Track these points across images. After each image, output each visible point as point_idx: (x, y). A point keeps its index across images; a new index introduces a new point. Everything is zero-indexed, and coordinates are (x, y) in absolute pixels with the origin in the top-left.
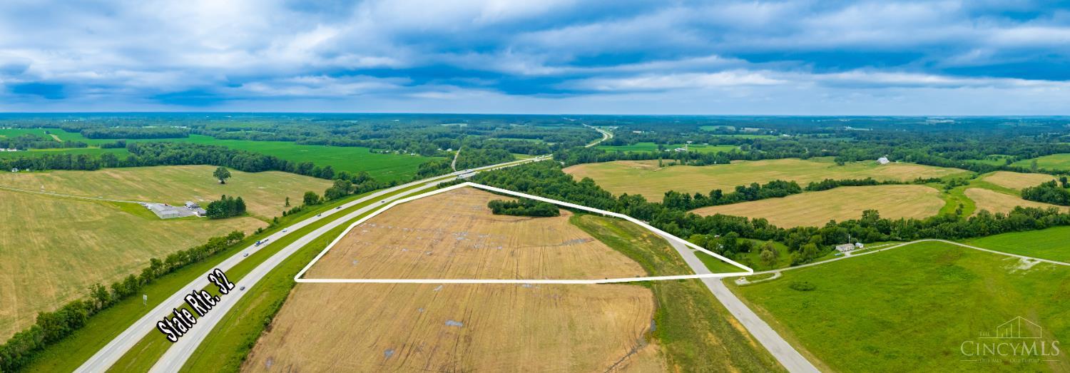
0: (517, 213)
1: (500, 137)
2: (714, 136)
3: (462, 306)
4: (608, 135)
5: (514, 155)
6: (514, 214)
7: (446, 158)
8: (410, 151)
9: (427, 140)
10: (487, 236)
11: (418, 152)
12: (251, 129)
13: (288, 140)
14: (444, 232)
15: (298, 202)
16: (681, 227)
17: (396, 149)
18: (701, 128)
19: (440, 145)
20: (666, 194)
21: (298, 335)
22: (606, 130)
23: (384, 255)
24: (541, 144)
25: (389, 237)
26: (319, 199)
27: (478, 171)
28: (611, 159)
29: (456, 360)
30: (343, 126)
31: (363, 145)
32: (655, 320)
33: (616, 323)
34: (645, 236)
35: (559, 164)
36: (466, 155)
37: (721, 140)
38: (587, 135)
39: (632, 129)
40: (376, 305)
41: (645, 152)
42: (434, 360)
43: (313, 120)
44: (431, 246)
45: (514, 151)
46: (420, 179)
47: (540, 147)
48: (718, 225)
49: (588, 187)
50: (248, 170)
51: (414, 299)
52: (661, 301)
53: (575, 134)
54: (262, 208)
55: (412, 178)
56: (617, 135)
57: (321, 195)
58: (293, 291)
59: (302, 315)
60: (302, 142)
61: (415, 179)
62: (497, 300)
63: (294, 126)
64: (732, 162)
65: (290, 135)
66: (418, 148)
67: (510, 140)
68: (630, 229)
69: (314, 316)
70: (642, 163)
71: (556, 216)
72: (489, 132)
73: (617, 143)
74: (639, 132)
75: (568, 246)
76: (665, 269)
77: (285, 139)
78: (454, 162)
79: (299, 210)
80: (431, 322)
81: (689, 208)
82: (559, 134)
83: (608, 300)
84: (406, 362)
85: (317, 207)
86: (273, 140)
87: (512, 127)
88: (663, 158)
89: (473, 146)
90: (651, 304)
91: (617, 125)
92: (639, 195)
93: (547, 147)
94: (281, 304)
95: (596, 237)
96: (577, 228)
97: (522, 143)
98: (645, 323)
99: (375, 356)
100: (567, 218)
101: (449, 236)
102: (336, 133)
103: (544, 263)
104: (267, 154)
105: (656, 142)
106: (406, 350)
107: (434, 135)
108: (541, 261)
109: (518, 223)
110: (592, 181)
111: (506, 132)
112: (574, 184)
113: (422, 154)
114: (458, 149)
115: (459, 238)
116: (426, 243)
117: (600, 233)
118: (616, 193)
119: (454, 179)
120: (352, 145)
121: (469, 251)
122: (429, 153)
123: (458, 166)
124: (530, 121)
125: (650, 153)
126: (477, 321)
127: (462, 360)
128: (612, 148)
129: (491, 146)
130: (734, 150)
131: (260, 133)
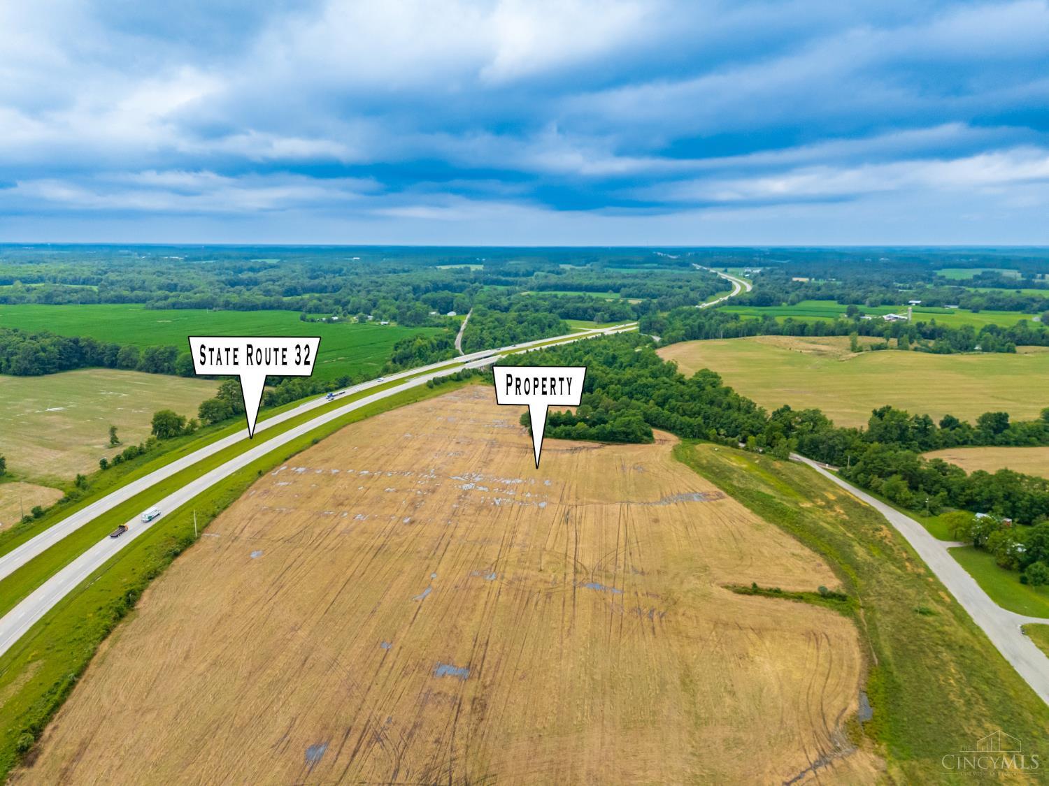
0: (573, 434)
1: (542, 288)
2: (972, 290)
3: (469, 630)
4: (741, 285)
5: (568, 322)
6: (568, 436)
7: (446, 330)
8: (378, 317)
9: (411, 296)
10: (519, 481)
11: (394, 318)
12: (40, 279)
13: (131, 301)
14: (439, 475)
15: (138, 434)
16: (914, 487)
17: (353, 313)
18: (940, 273)
19: (434, 304)
20: (875, 412)
21: (106, 754)
22: (737, 275)
23: (317, 531)
24: (616, 302)
25: (329, 491)
26: (187, 424)
27: (503, 353)
28: (751, 331)
29: (454, 755)
30: (251, 269)
31: (288, 307)
32: (869, 693)
33: (781, 687)
34: (832, 497)
35: (651, 341)
36: (482, 324)
37: (992, 300)
38: (702, 285)
39: (790, 274)
40: (294, 646)
41: (821, 319)
42: (410, 756)
43: (186, 260)
44: (413, 505)
45: (567, 316)
46: (395, 371)
47: (615, 308)
48: (1007, 497)
49: (709, 388)
50: (24, 373)
51: (374, 622)
52: (879, 653)
53: (680, 284)
54: (52, 456)
55: (380, 369)
56: (761, 286)
57: (191, 414)
58: (105, 646)
59: (122, 699)
60: (160, 304)
61: (387, 371)
62: (536, 617)
63: (146, 273)
64: (1018, 349)
65: (133, 289)
66: (393, 310)
67: (560, 294)
68: (796, 479)
69: (153, 695)
70: (814, 343)
71: (648, 442)
72: (524, 279)
73: (761, 301)
74: (805, 280)
75: (673, 505)
76: (881, 576)
77: (120, 300)
78: (459, 337)
79: (141, 452)
80: (405, 672)
81: (928, 446)
82: (649, 283)
83: (760, 631)
84: (351, 770)
85: (181, 440)
86: (93, 302)
87: (564, 271)
88: (860, 334)
89: (493, 307)
90: (857, 655)
91: (759, 265)
92: (816, 411)
93: (628, 308)
94: (72, 684)
95: (727, 491)
96: (688, 470)
97: (582, 299)
98: (846, 698)
99: (283, 767)
100: (667, 449)
101: (447, 482)
102: (233, 284)
103: (627, 541)
104: (70, 334)
105: (841, 300)
106: (352, 742)
107: (423, 286)
108: (622, 534)
109: (576, 454)
110: (715, 376)
111: (553, 279)
112: (681, 380)
113: (401, 323)
114: (467, 313)
115: (466, 487)
116: (404, 500)
117: (735, 483)
118: (767, 403)
119: (458, 369)
120: (265, 307)
121: (485, 512)
122: (414, 321)
123: (468, 345)
124: (596, 260)
125: (829, 321)
126: (498, 663)
127: (467, 756)
128: (751, 310)
129: (526, 306)
130: (1024, 323)
131: (60, 287)
